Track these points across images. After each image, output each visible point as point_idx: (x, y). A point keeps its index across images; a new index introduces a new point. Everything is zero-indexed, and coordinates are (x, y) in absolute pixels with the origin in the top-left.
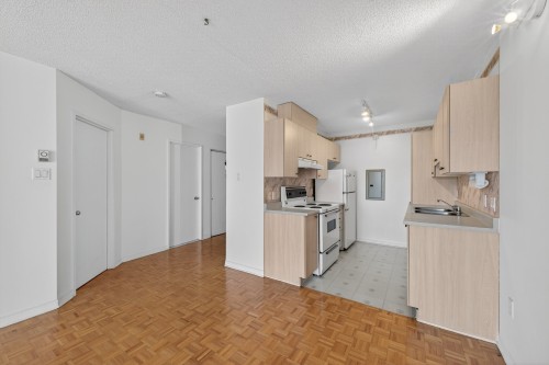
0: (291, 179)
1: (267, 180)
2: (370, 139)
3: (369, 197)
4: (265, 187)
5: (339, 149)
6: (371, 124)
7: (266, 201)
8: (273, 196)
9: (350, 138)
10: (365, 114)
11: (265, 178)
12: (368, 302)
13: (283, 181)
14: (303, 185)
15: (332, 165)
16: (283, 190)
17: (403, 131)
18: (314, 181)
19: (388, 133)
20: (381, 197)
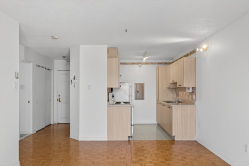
3: (136, 98)
16: (111, 94)
17: (152, 64)
18: (112, 89)
20: (143, 98)
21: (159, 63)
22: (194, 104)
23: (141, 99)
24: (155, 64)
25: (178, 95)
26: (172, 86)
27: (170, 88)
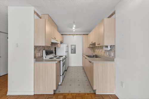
0: (47, 47)
1: (36, 47)
2: (72, 36)
3: (72, 53)
4: (34, 50)
5: (63, 38)
6: (74, 31)
7: (35, 57)
8: (39, 55)
9: (66, 35)
10: (74, 26)
11: (35, 46)
12: (80, 92)
13: (44, 48)
14: (52, 49)
15: (61, 43)
16: (44, 51)
17: (80, 35)
18: (55, 48)
19: (77, 35)
20: (75, 53)
21: (83, 35)
22: (113, 61)
23: (74, 53)
24: (82, 35)
25: (94, 51)
26: (91, 46)
27: (90, 47)
